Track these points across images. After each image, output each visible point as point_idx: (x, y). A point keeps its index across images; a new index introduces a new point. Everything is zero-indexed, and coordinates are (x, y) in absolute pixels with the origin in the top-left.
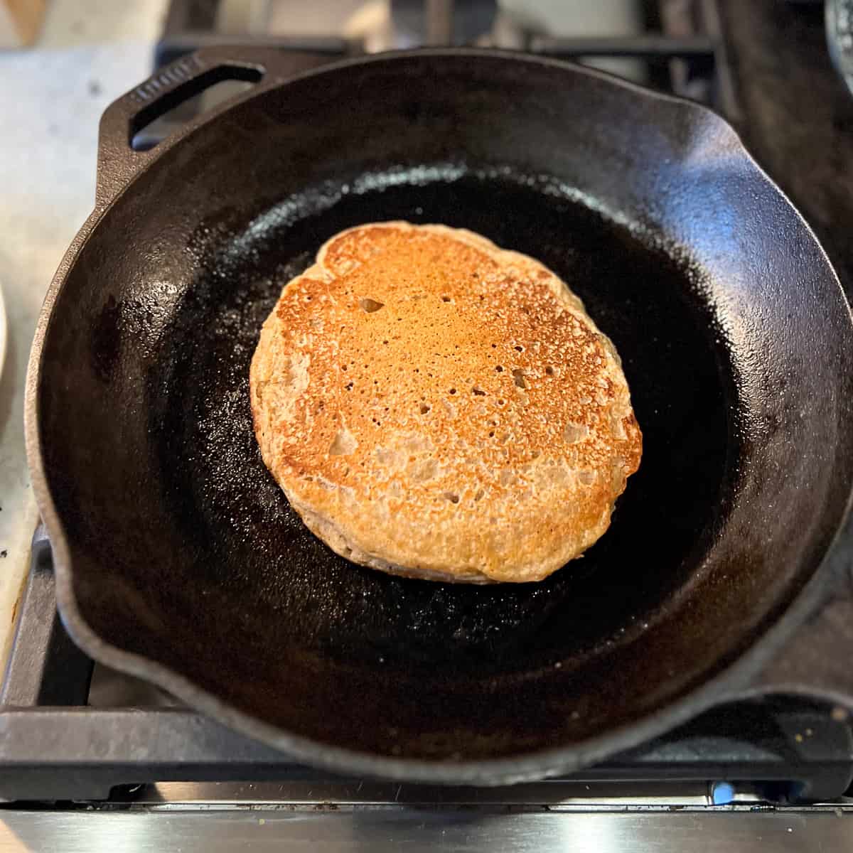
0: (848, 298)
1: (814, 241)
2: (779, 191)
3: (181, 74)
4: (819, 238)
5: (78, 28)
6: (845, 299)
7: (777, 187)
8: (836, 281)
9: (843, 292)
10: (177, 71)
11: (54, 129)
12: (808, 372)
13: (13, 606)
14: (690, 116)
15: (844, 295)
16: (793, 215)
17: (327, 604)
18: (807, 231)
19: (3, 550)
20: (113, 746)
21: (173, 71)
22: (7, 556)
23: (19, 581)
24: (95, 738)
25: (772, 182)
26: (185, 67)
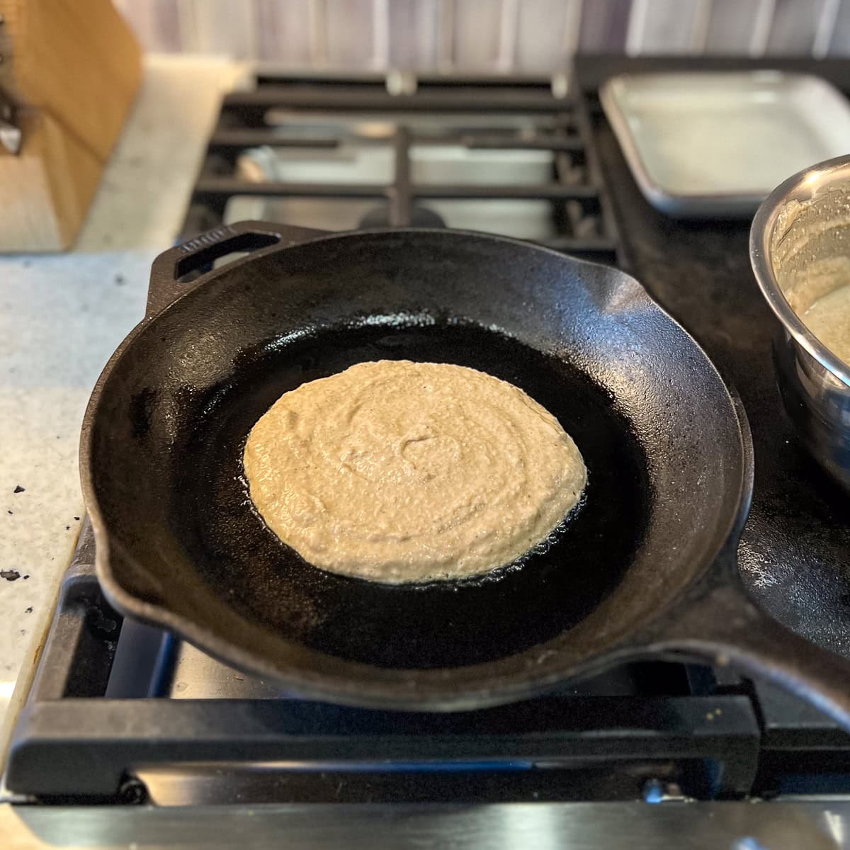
0: (730, 391)
1: (703, 354)
2: (676, 323)
3: (217, 237)
4: (706, 353)
5: (108, 240)
6: (727, 392)
7: (673, 320)
8: (720, 381)
9: (725, 387)
10: (215, 235)
11: (85, 308)
12: (703, 452)
13: (36, 649)
14: (607, 276)
15: (726, 389)
16: (687, 339)
17: (308, 615)
18: (698, 349)
19: (30, 607)
20: (129, 726)
21: (212, 236)
22: (33, 612)
23: (42, 631)
24: (114, 720)
25: (670, 317)
26: (221, 233)
